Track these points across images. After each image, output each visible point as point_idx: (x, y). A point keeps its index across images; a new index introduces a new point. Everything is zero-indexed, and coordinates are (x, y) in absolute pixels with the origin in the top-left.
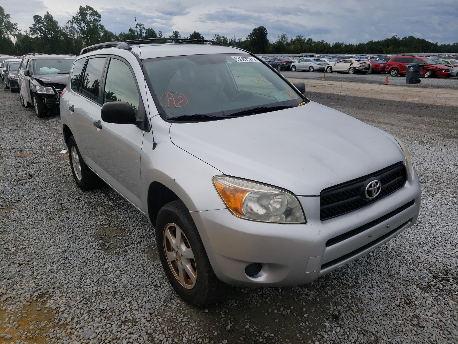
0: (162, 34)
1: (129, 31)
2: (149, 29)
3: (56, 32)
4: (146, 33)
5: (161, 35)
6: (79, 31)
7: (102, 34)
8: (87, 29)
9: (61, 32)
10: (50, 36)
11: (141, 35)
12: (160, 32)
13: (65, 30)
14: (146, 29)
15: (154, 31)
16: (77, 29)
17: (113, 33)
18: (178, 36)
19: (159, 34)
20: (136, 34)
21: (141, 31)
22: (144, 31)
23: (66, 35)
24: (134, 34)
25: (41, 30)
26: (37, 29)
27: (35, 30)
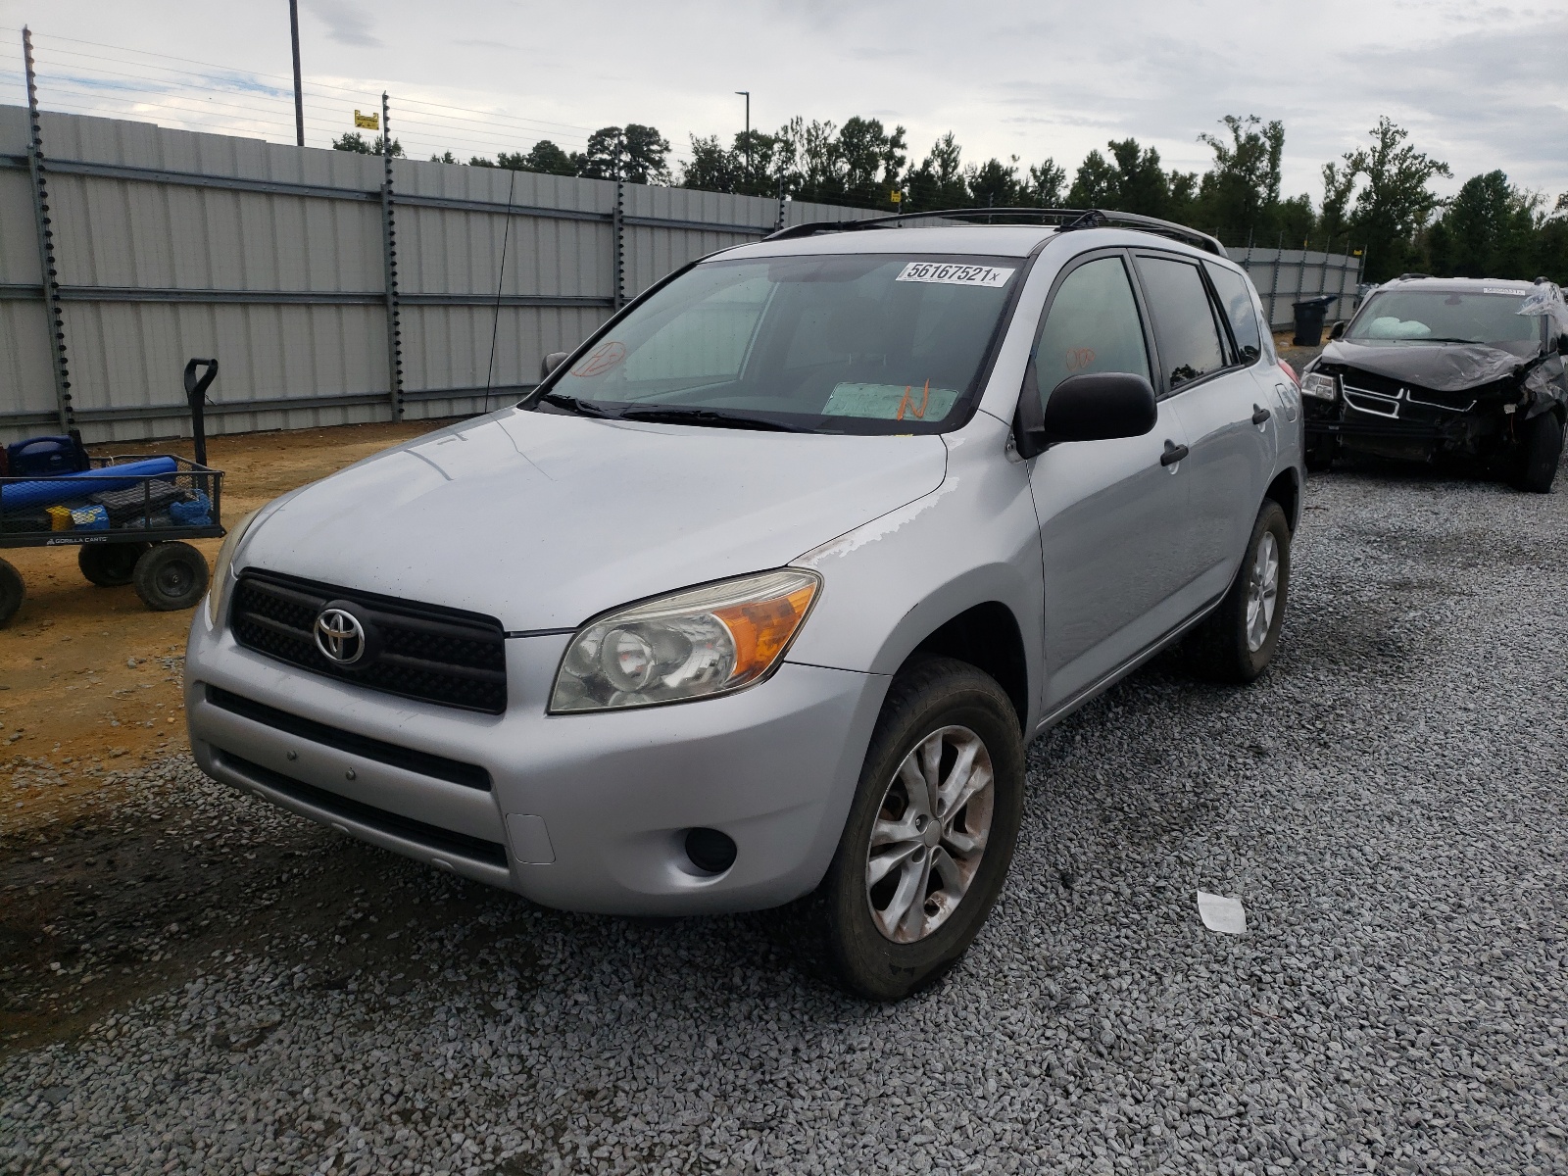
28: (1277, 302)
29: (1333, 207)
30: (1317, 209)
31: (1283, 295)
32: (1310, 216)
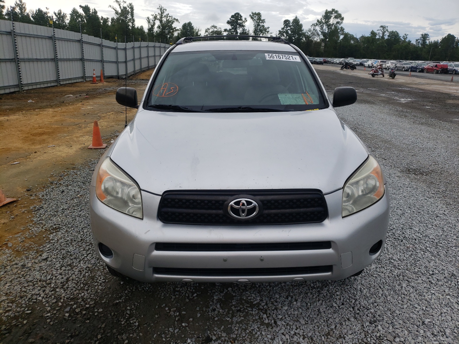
0: (408, 36)
1: (370, 33)
2: (393, 32)
3: (300, 35)
4: (388, 36)
5: (406, 38)
6: (320, 33)
7: (342, 37)
8: (328, 31)
9: (304, 35)
10: (294, 38)
11: (383, 37)
12: (405, 34)
13: (307, 33)
14: (389, 31)
15: (398, 33)
16: (318, 32)
17: (353, 36)
18: (427, 39)
19: (404, 36)
20: (377, 37)
21: (383, 33)
22: (387, 34)
23: (308, 37)
24: (376, 36)
25: (287, 32)
26: (284, 32)
27: (282, 33)
28: (142, 60)
29: (151, 29)
30: (146, 30)
31: (143, 58)
32: (144, 32)
